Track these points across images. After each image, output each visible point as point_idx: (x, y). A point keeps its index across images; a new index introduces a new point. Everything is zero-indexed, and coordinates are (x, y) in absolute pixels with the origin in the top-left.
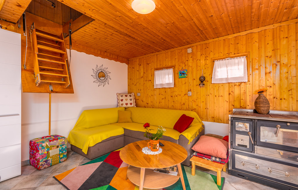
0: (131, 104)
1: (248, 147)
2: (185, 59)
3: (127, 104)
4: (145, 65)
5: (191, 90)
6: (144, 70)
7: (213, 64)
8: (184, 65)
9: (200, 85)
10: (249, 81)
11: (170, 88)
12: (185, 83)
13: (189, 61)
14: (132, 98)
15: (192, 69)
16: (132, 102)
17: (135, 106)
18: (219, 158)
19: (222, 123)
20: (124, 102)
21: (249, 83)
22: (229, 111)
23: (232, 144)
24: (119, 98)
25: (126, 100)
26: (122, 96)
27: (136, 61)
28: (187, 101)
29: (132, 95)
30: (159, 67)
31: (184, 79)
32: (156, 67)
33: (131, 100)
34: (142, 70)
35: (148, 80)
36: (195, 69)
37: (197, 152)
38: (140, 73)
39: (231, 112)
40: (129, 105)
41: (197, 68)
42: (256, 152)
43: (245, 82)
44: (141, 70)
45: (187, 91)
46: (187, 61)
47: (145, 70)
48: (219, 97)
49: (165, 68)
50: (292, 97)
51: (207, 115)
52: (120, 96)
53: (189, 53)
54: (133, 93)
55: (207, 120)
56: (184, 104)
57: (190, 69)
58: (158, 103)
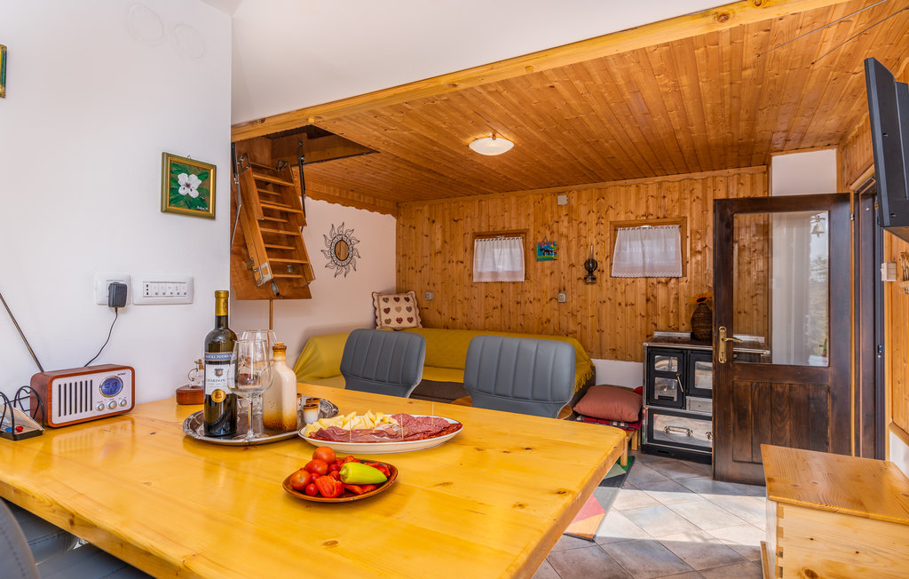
0: (410, 320)
1: (675, 400)
2: (552, 217)
3: (400, 320)
4: (448, 223)
5: (564, 289)
6: (444, 236)
7: (615, 236)
8: (548, 233)
9: (585, 279)
10: (684, 274)
11: (514, 283)
12: (551, 274)
13: (560, 223)
14: (410, 304)
15: (569, 242)
16: (412, 314)
17: (421, 326)
18: (625, 422)
19: (631, 361)
20: (393, 315)
21: (685, 279)
22: (647, 336)
23: (648, 398)
24: (379, 305)
25: (398, 309)
26: (386, 300)
27: (421, 211)
28: (556, 313)
29: (411, 298)
30: (484, 230)
31: (547, 263)
32: (476, 230)
33: (409, 309)
34: (439, 236)
35: (455, 261)
36: (574, 243)
37: (583, 415)
38: (432, 243)
39: (650, 338)
40: (405, 324)
41: (579, 241)
42: (687, 407)
43: (678, 278)
44: (435, 233)
45: (557, 291)
46: (557, 222)
47: (448, 234)
48: (626, 305)
49: (501, 235)
50: (757, 310)
51: (601, 345)
52: (381, 301)
53: (561, 206)
54: (413, 293)
55: (601, 356)
56: (549, 321)
57: (564, 241)
58: (483, 318)
